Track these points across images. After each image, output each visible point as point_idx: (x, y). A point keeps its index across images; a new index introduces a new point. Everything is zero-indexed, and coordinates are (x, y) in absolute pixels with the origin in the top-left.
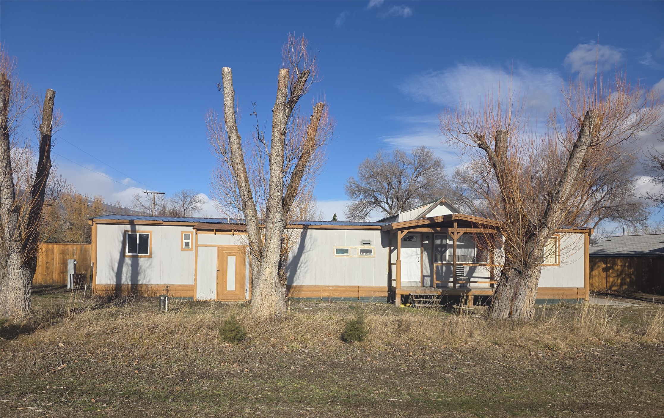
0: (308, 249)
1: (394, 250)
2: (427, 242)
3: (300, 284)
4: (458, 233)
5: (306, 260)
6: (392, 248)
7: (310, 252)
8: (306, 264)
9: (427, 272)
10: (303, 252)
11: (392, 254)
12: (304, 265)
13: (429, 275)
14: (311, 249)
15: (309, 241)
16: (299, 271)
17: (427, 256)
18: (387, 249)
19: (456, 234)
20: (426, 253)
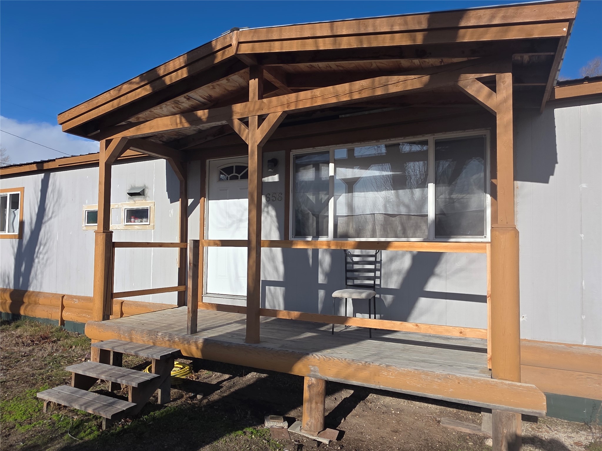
0: (50, 215)
1: (194, 205)
2: (275, 178)
3: (38, 290)
4: (261, 119)
5: (45, 239)
6: (190, 201)
7: (52, 220)
8: (46, 247)
9: (276, 269)
10: (44, 221)
11: (189, 219)
12: (43, 249)
13: (281, 280)
14: (54, 215)
15: (52, 196)
16: (36, 260)
17: (275, 219)
18: (178, 205)
19: (253, 121)
20: (273, 213)
